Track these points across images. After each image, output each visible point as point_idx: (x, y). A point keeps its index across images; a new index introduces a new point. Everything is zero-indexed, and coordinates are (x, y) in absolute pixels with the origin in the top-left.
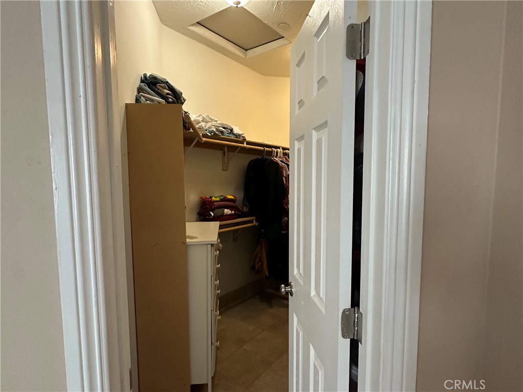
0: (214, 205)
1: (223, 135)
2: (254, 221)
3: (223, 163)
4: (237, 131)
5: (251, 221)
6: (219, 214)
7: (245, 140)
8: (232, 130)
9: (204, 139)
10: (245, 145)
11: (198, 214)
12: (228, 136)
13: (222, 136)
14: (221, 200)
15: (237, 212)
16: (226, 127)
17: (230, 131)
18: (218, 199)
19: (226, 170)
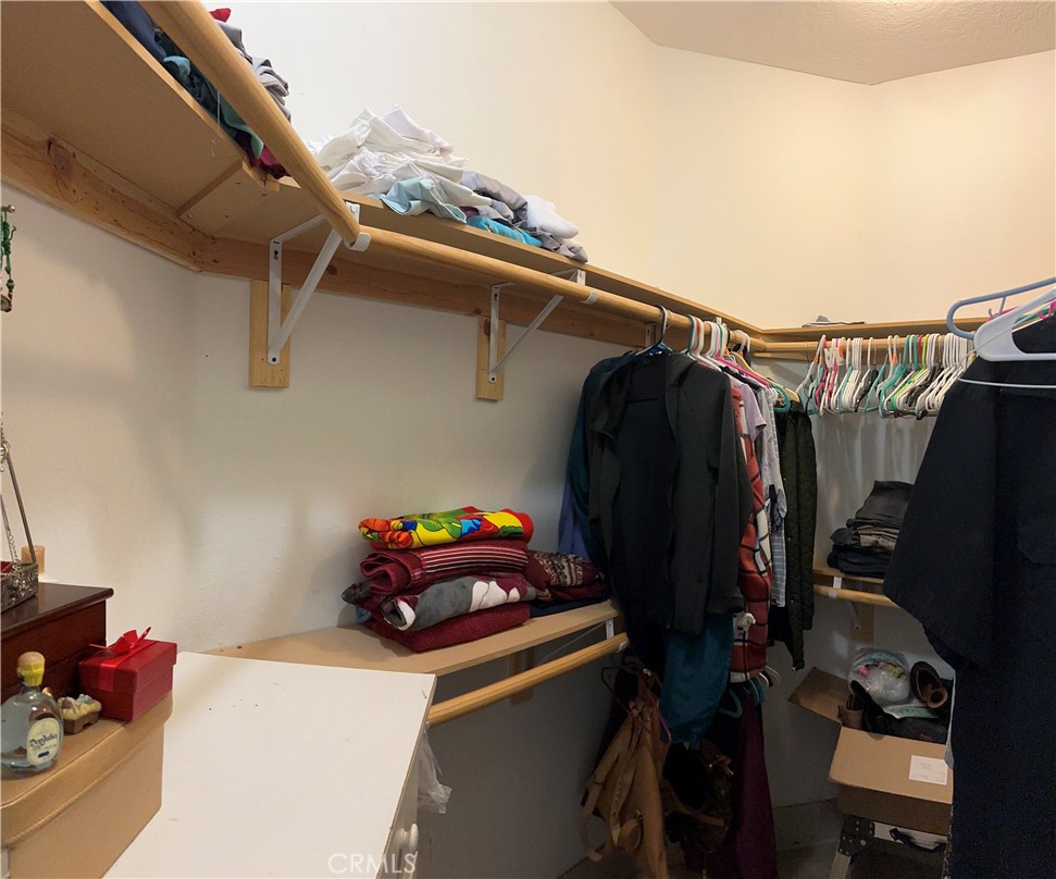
0: (419, 564)
1: (472, 222)
2: (610, 630)
3: (481, 368)
4: (542, 214)
5: (595, 634)
6: (447, 611)
7: (579, 260)
8: (520, 210)
9: (367, 233)
10: (579, 285)
11: (349, 596)
12: (502, 233)
13: (469, 229)
14: (462, 540)
15: (531, 591)
16: (493, 189)
17: (511, 214)
18: (443, 535)
19: (494, 401)
